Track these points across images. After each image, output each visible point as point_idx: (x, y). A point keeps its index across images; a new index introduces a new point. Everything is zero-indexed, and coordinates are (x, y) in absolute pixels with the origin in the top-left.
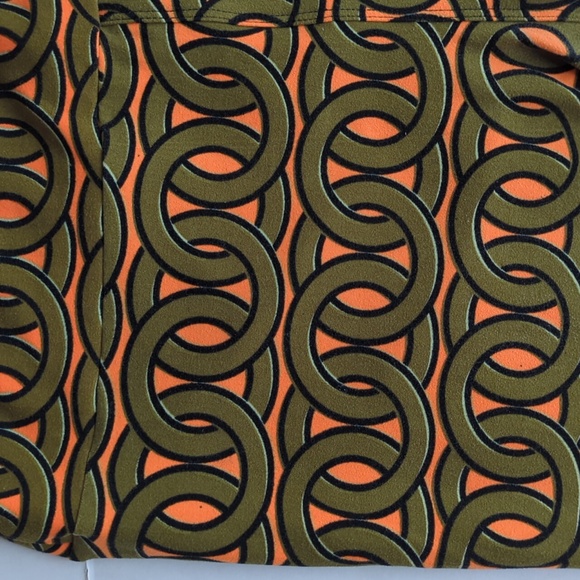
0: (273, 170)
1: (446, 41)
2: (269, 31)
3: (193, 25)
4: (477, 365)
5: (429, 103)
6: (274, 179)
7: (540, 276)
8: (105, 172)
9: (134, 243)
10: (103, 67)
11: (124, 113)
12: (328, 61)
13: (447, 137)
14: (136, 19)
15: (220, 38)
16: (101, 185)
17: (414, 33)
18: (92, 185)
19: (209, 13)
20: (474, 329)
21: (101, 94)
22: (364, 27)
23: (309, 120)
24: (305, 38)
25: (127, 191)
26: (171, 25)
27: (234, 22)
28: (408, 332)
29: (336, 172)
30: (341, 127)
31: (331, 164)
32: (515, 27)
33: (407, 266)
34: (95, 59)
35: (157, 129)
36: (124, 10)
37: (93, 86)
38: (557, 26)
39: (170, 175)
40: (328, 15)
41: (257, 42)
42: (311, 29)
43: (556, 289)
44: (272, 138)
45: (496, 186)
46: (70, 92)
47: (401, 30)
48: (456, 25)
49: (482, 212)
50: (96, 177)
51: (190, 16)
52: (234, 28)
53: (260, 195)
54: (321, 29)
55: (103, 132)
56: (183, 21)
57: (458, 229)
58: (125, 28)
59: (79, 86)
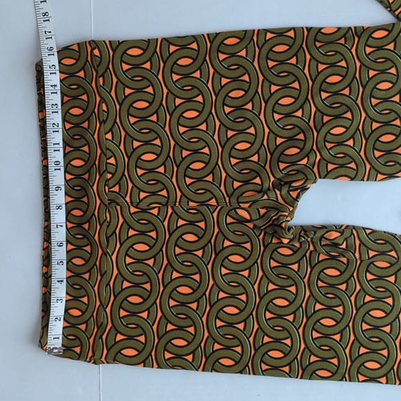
0: (159, 249)
1: (214, 212)
2: (159, 207)
3: (136, 207)
4: (219, 311)
5: (207, 231)
6: (159, 252)
7: (240, 285)
8: (108, 252)
9: (116, 272)
10: (108, 219)
11: (115, 232)
12: (177, 217)
13: (213, 241)
14: (119, 205)
15: (144, 211)
16: (106, 255)
17: (204, 209)
18: (104, 255)
19: (141, 204)
20: (218, 300)
21: (108, 227)
22: (188, 207)
23: (170, 235)
24: (170, 211)
25: (114, 257)
26: (129, 207)
27: (148, 205)
28: (198, 301)
29: (178, 251)
30: (181, 237)
31: (177, 248)
32: (235, 209)
33: (198, 280)
34: (106, 218)
35: (124, 237)
36: (116, 202)
37: (106, 224)
38: (249, 209)
39: (127, 251)
40: (177, 203)
41: (155, 212)
42: (172, 208)
43: (245, 289)
44: (159, 240)
45: (227, 257)
46: (98, 227)
47: (200, 208)
48: (217, 207)
49: (222, 265)
50: (105, 253)
51: (135, 204)
52: (149, 208)
53: (154, 257)
54: (175, 208)
55: (108, 239)
56: (133, 206)
57: (214, 270)
58: (116, 207)
59: (101, 225)
